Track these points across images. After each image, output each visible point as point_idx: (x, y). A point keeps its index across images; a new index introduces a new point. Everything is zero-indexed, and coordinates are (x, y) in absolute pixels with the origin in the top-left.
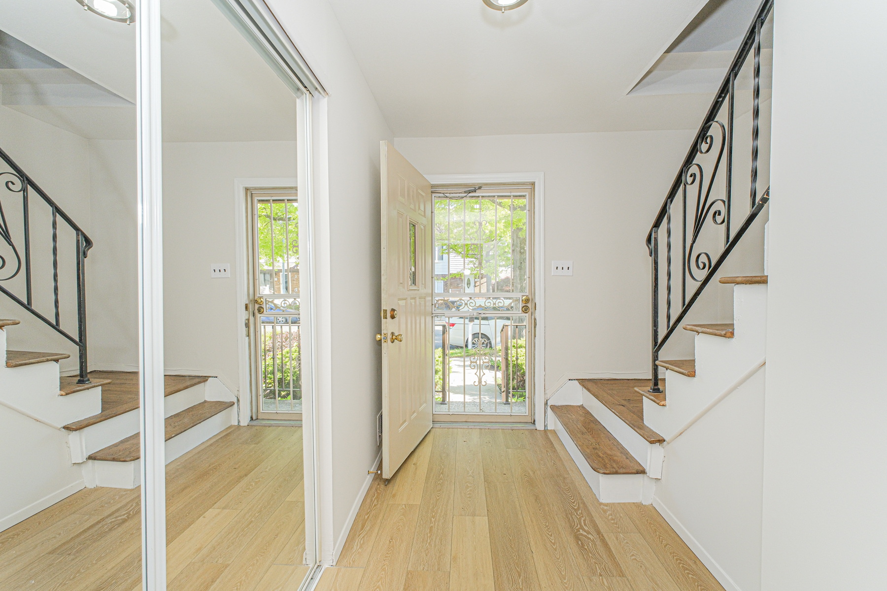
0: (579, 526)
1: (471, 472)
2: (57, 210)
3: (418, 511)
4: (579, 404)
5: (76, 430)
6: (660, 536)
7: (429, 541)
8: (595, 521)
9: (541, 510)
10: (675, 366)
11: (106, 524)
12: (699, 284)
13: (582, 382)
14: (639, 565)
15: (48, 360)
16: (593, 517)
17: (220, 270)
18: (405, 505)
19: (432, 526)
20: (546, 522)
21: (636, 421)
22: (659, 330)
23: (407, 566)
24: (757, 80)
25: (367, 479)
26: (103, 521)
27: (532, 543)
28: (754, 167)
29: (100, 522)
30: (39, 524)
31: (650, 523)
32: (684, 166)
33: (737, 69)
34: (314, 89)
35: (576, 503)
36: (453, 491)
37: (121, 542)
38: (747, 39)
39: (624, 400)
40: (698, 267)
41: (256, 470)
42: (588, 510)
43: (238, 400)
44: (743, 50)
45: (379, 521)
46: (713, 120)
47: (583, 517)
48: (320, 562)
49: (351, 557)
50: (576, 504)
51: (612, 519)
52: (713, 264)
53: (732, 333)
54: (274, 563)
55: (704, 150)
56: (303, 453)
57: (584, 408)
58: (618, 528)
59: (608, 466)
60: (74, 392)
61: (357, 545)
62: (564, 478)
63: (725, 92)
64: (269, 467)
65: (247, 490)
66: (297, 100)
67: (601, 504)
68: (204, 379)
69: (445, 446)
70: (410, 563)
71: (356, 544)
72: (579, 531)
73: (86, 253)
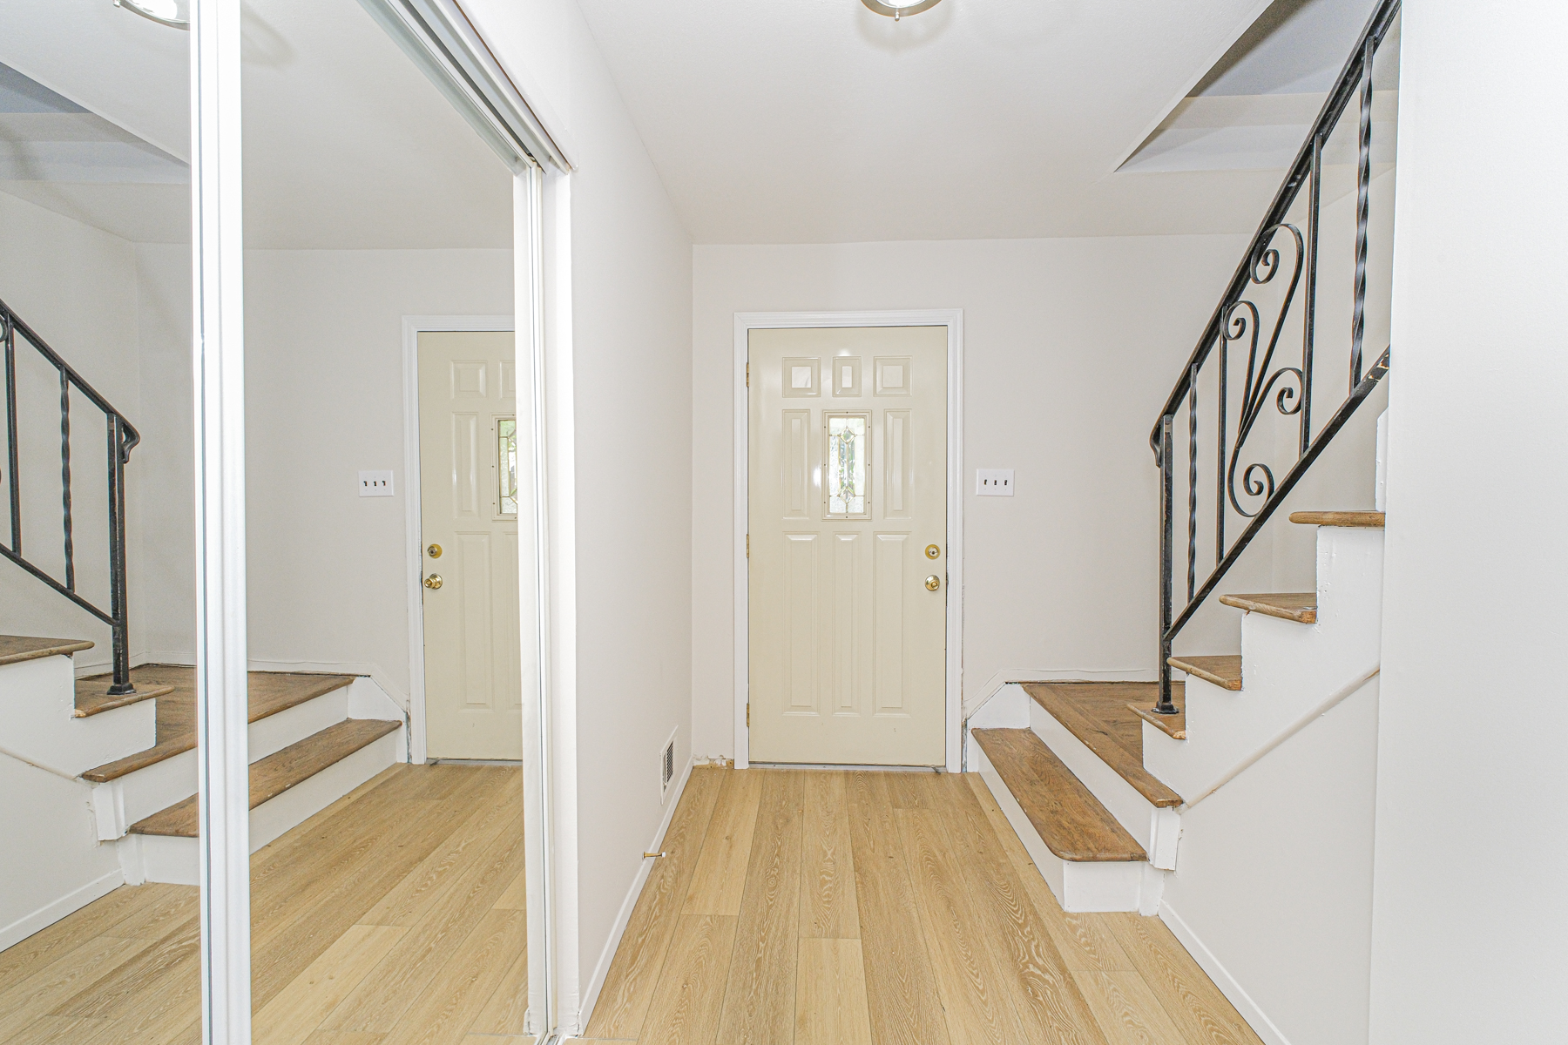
0: (1027, 957)
1: (829, 853)
2: (70, 376)
3: (734, 929)
4: (1024, 727)
5: (106, 780)
6: (1174, 978)
7: (754, 987)
8: (1055, 947)
9: (958, 927)
10: (1204, 669)
11: (161, 955)
12: (1249, 521)
13: (1031, 687)
14: (1137, 1034)
15: (51, 654)
16: (1052, 941)
17: (375, 483)
18: (711, 916)
19: (760, 958)
20: (967, 951)
21: (1130, 766)
22: (1173, 600)
23: (714, 1037)
24: (1365, 150)
25: (642, 867)
26: (154, 950)
27: (943, 991)
28: (1359, 312)
29: (149, 952)
30: (36, 954)
31: (1155, 952)
32: (1224, 304)
33: (1325, 129)
34: (545, 159)
35: (1020, 912)
36: (797, 890)
37: (186, 992)
38: (1347, 74)
39: (1105, 721)
40: (1248, 490)
41: (438, 849)
42: (1043, 927)
43: (408, 718)
44: (1339, 94)
45: (663, 948)
46: (1279, 222)
47: (1033, 939)
48: (554, 1029)
49: (612, 1018)
50: (1021, 915)
51: (1087, 944)
52: (1277, 486)
53: (1314, 615)
54: (471, 1030)
55: (1261, 277)
56: (523, 819)
57: (1034, 734)
58: (1098, 960)
59: (1079, 845)
60: (103, 710)
61: (623, 994)
62: (999, 865)
63: (1304, 169)
64: (463, 844)
65: (423, 889)
66: (514, 177)
67: (1065, 914)
68: (346, 680)
69: (784, 803)
70: (720, 1031)
71: (621, 992)
72: (1028, 968)
73: (127, 453)
